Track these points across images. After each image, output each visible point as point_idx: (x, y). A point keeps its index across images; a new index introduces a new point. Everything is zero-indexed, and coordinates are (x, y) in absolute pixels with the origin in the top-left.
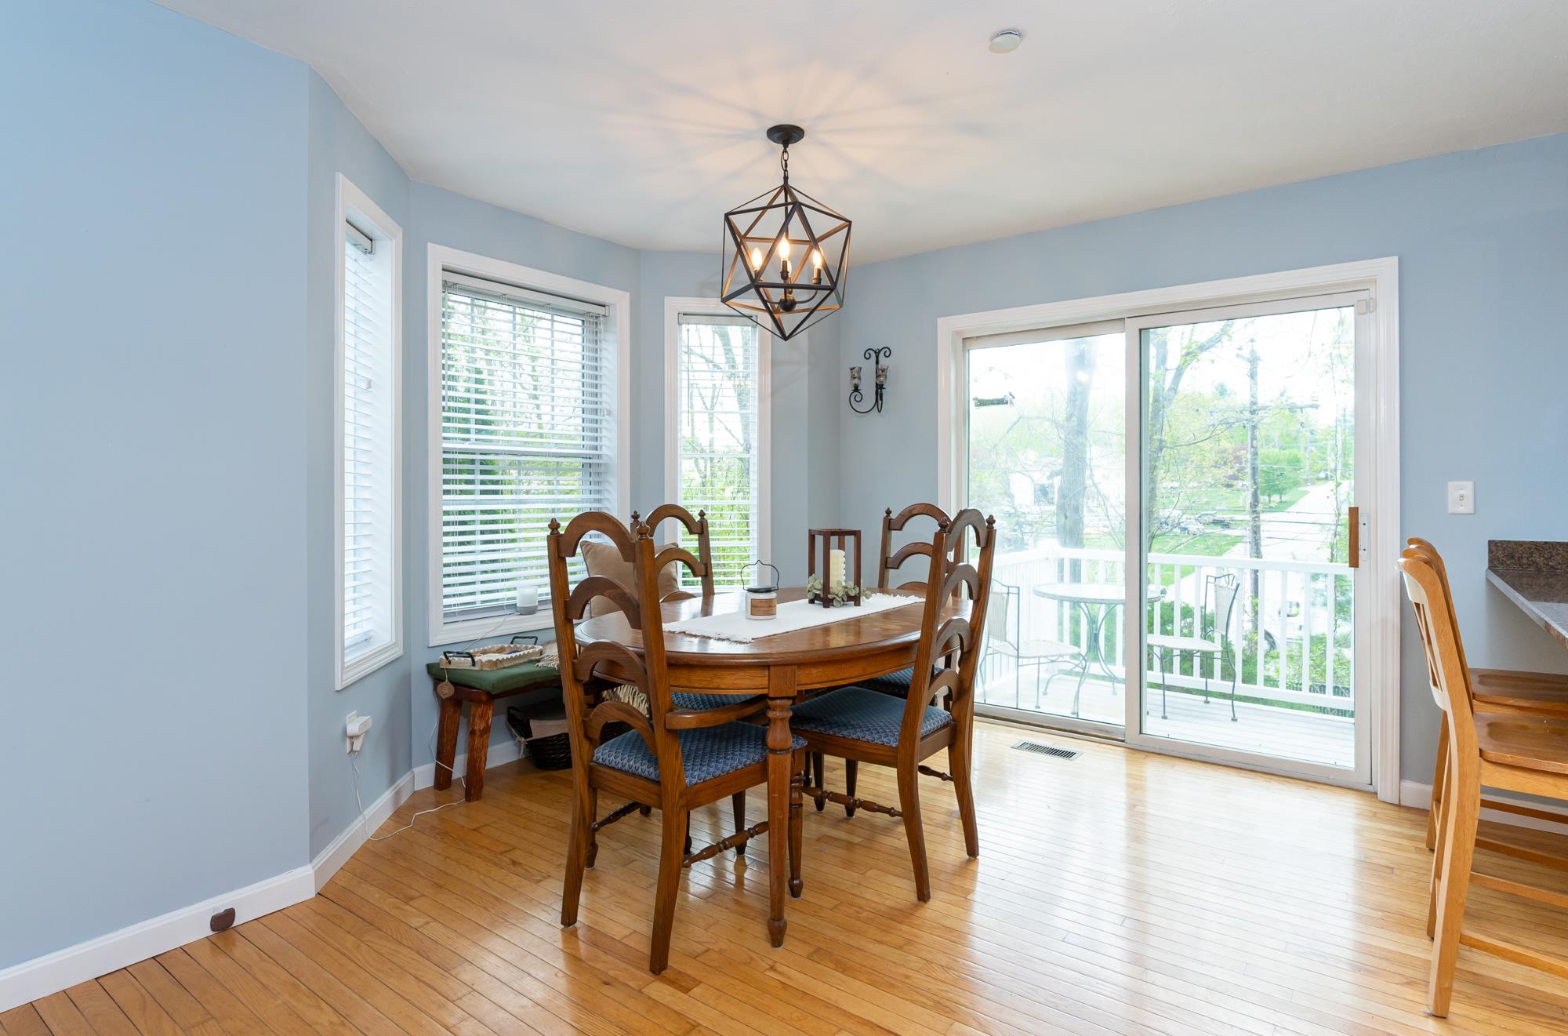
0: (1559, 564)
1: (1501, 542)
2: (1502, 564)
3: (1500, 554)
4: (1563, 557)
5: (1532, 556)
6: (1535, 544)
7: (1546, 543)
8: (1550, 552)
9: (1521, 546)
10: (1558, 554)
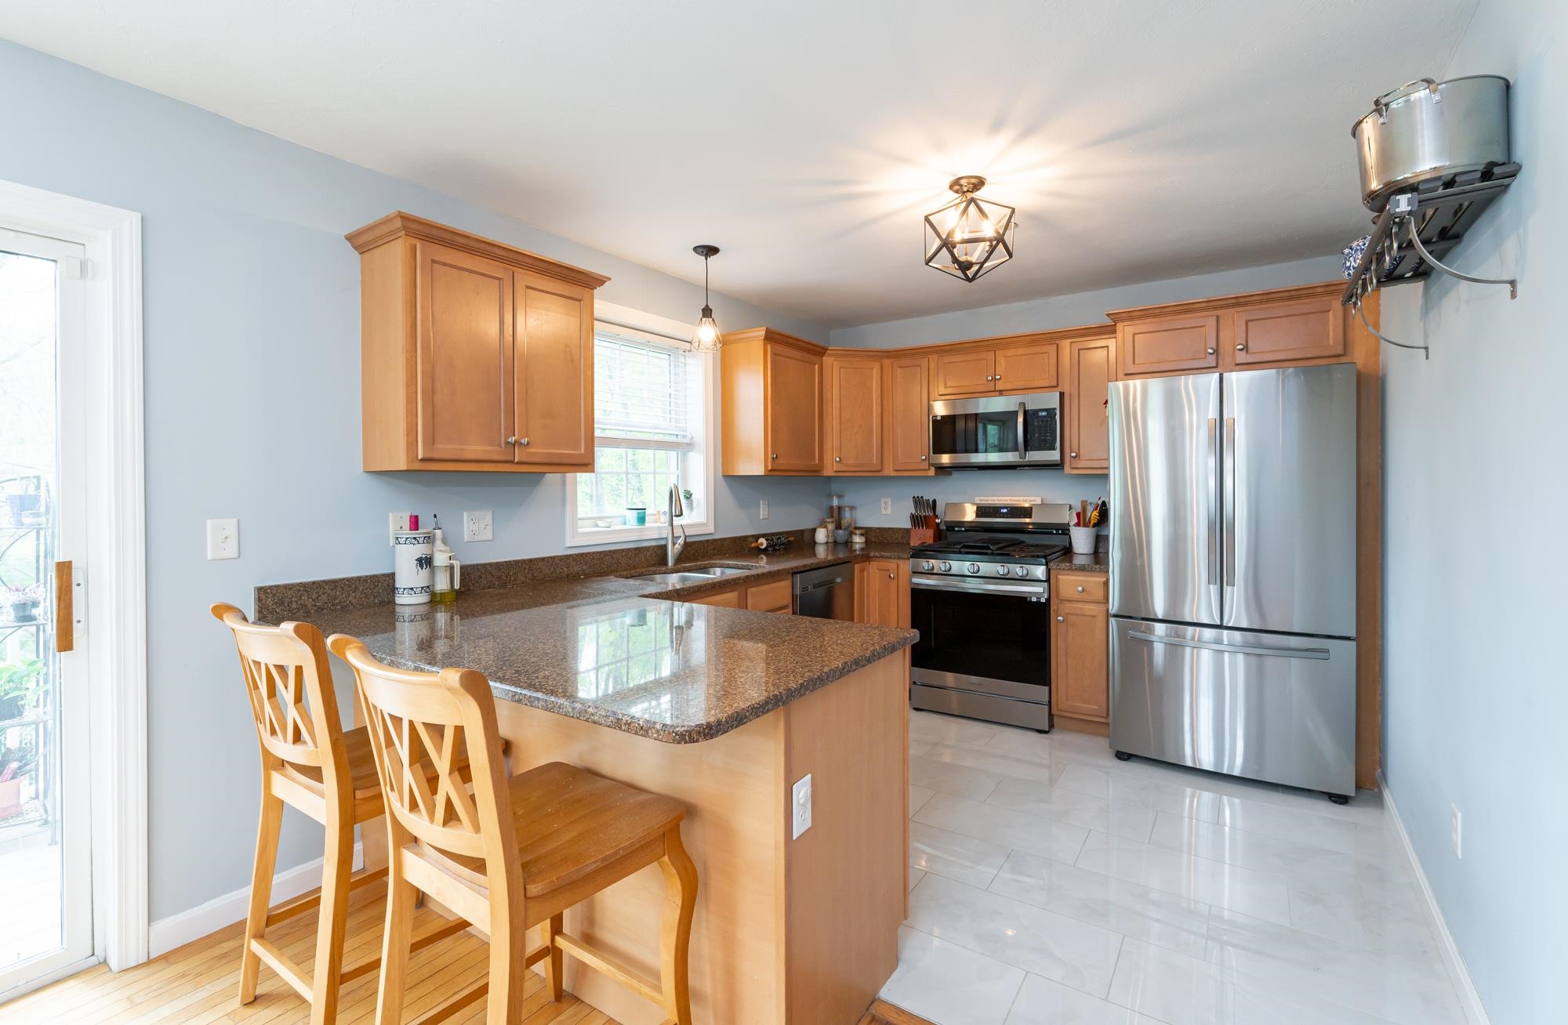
0: (326, 603)
1: (270, 587)
2: (272, 613)
3: (269, 602)
4: (329, 595)
5: (301, 599)
6: (303, 585)
7: (314, 583)
8: (318, 592)
9: (291, 589)
10: (324, 594)
